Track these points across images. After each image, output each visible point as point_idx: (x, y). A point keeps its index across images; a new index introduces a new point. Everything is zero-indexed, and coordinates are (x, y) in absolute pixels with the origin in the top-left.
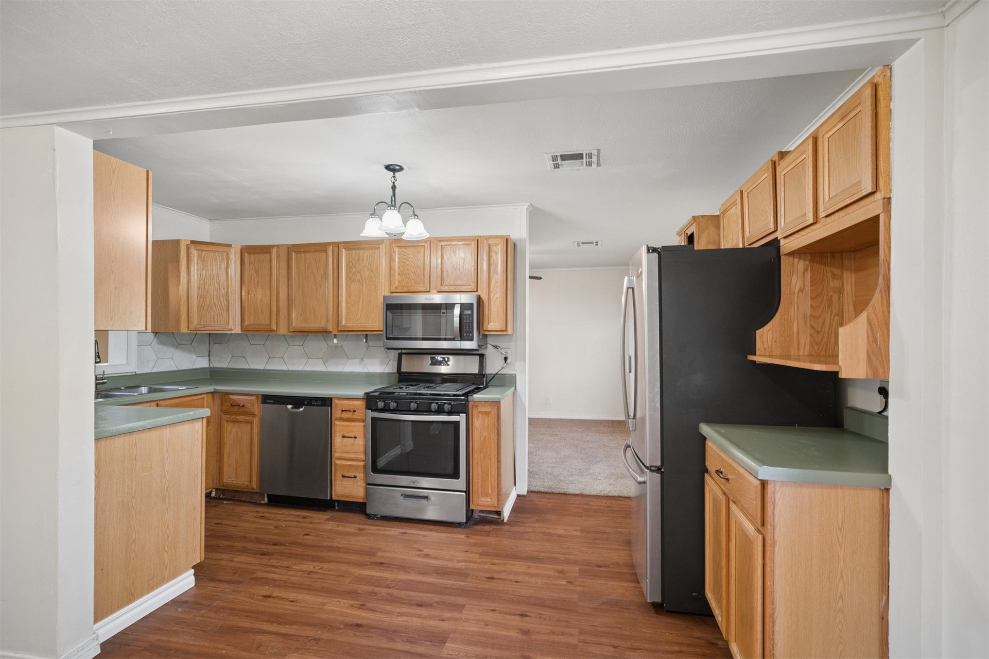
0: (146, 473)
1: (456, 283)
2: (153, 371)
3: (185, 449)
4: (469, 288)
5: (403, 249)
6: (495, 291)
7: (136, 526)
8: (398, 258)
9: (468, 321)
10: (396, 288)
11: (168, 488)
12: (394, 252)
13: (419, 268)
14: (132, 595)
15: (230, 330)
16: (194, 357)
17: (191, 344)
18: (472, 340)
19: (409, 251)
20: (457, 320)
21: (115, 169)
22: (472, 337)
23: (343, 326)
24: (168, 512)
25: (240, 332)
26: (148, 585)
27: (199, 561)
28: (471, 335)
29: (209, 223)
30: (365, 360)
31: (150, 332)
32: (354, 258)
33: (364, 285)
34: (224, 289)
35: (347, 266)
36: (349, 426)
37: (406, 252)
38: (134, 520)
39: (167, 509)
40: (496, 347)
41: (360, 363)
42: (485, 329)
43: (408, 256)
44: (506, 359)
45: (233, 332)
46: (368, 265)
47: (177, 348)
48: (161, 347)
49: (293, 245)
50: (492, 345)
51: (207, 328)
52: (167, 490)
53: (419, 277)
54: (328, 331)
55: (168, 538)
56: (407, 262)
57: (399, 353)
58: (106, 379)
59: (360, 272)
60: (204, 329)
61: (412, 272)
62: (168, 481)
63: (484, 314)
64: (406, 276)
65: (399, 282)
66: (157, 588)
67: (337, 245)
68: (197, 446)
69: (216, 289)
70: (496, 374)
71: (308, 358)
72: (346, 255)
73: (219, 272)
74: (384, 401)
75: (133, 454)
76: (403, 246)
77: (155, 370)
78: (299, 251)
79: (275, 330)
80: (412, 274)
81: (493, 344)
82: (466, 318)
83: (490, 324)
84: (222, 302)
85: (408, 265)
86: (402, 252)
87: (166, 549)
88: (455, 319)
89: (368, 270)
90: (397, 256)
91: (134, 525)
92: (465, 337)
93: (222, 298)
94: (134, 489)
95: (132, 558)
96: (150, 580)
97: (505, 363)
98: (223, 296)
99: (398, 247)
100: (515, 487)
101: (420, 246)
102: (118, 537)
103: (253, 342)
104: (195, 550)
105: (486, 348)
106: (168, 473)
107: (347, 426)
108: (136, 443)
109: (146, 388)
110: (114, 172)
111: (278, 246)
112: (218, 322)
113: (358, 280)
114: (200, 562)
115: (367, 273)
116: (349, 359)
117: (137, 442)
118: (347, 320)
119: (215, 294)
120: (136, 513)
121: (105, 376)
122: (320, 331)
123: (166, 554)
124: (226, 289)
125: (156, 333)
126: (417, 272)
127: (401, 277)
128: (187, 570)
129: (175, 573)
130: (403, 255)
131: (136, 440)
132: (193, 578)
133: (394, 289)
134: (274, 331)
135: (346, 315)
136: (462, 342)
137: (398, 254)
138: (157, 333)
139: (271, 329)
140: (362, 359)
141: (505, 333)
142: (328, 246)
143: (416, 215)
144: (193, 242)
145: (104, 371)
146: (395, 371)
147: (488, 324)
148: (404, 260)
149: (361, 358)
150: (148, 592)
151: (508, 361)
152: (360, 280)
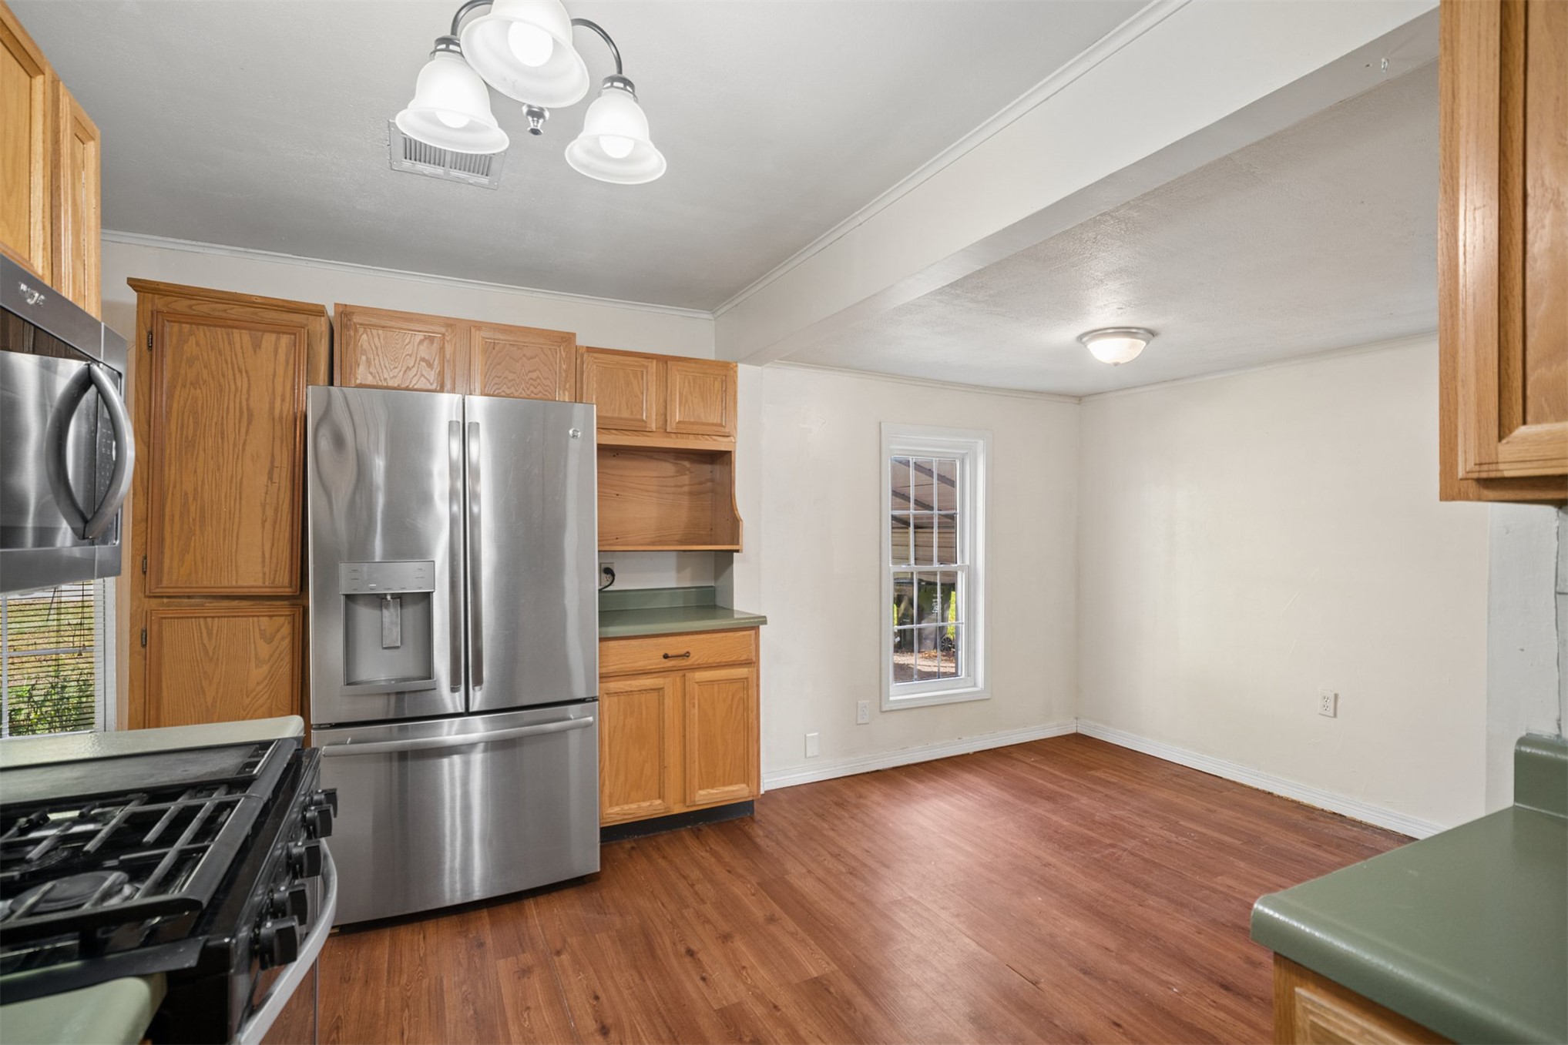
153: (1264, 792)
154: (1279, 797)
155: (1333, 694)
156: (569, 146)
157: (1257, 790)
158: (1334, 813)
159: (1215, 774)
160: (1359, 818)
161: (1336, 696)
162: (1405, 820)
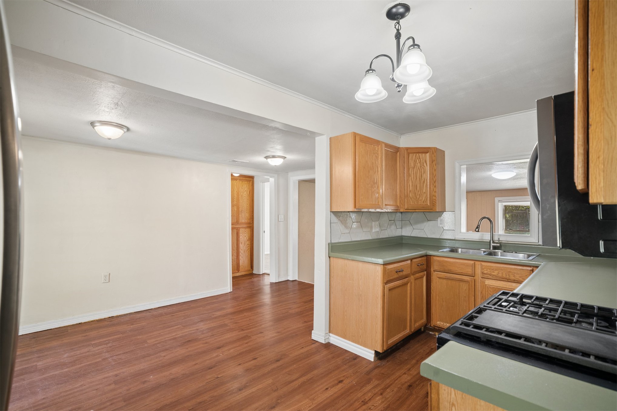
0: (351, 282)
11: (361, 295)
21: (340, 140)
24: (361, 308)
27: (379, 351)
55: (361, 322)
62: (361, 291)
68: (377, 280)
75: (345, 269)
87: (360, 327)
120: (347, 299)
123: (360, 330)
128: (371, 349)
131: (347, 263)
132: (373, 356)
153: (77, 324)
154: (84, 323)
155: (109, 273)
157: (73, 325)
158: (110, 317)
159: (47, 329)
160: (121, 314)
161: (110, 274)
162: (135, 307)
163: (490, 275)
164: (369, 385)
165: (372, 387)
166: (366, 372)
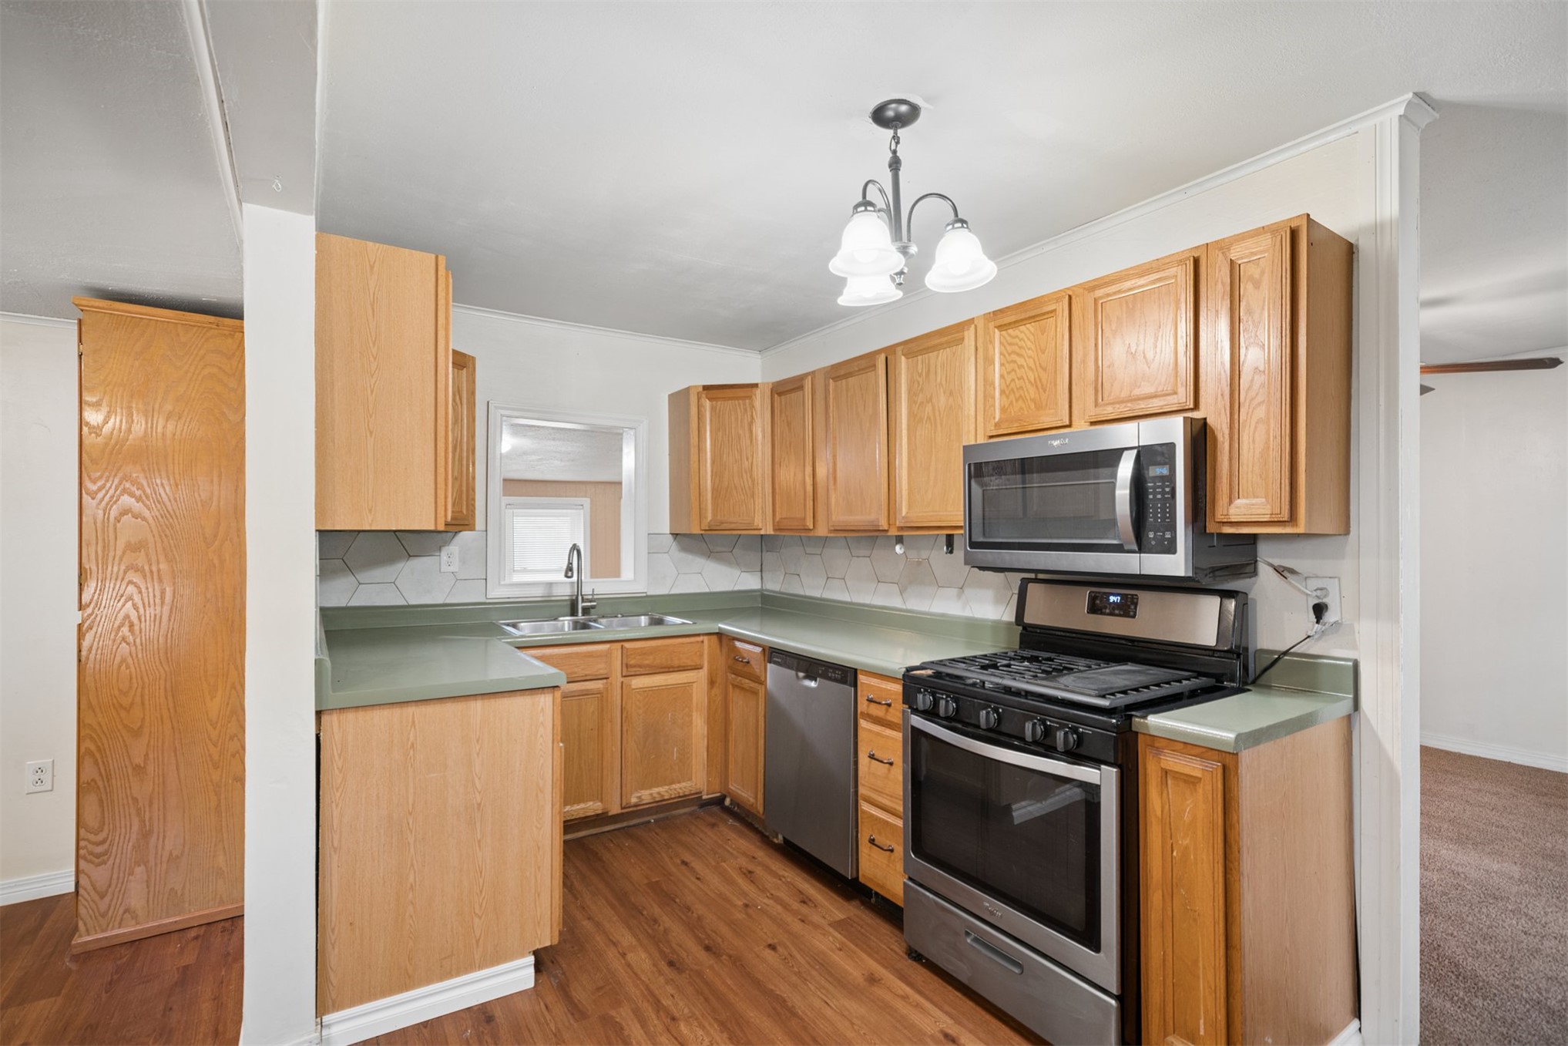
0: (435, 775)
1: (1137, 392)
2: (672, 592)
3: (516, 741)
4: (1173, 402)
5: (1010, 331)
6: (1252, 399)
7: (415, 861)
8: (1001, 354)
9: (1159, 496)
10: (997, 425)
11: (479, 805)
12: (992, 342)
13: (1045, 369)
14: (409, 977)
15: (757, 529)
16: (736, 572)
17: (731, 552)
18: (1171, 549)
19: (1021, 332)
20: (1123, 493)
21: (374, 263)
22: (1173, 540)
23: (903, 518)
24: (480, 846)
25: (772, 533)
26: (441, 966)
27: (548, 944)
28: (1168, 535)
29: (760, 357)
30: (968, 591)
31: (668, 532)
32: (920, 371)
33: (939, 428)
34: (747, 459)
35: (909, 391)
36: (883, 736)
37: (1017, 337)
38: (412, 850)
39: (479, 842)
40: (1281, 571)
41: (959, 596)
42: (1219, 517)
43: (1021, 343)
44: (1319, 610)
45: (762, 532)
46: (944, 383)
47: (709, 557)
48: (684, 555)
49: (832, 366)
50: (1271, 565)
51: (724, 526)
52: (479, 809)
53: (1045, 391)
54: (881, 529)
55: (481, 892)
56: (1020, 361)
57: (1023, 579)
58: (594, 601)
59: (930, 400)
60: (718, 528)
61: (1030, 382)
62: (480, 793)
63: (1218, 471)
64: (1017, 395)
65: (1003, 410)
66: (458, 974)
67: (889, 352)
68: (541, 736)
69: (736, 461)
70: (1286, 653)
71: (879, 582)
72: (908, 368)
73: (741, 432)
74: (933, 694)
75: (408, 739)
76: (1010, 324)
77: (675, 591)
78: (839, 377)
79: (811, 527)
80: (1029, 386)
81: (1276, 562)
82: (1154, 488)
83: (1238, 502)
84: (745, 481)
85: (1021, 367)
86: (1008, 338)
87: (477, 911)
88: (1118, 492)
89: (944, 393)
90: (997, 351)
91: (412, 860)
92: (1153, 543)
93: (744, 475)
94: (410, 802)
95: (407, 914)
96: (445, 958)
97: (1318, 622)
98: (746, 472)
99: (1000, 327)
100: (1355, 1023)
101: (1048, 313)
102: (381, 875)
103: (809, 550)
104: (539, 923)
105: (1255, 573)
106: (479, 779)
107: (878, 734)
108: (413, 722)
109: (647, 617)
110: (372, 267)
111: (813, 373)
112: (739, 516)
113: (929, 418)
114: (551, 946)
115: (943, 399)
116: (939, 587)
117: (416, 719)
118: (910, 507)
119: (735, 468)
120: (415, 841)
121: (595, 597)
122: (867, 528)
123: (476, 920)
124: (750, 461)
125: (675, 535)
126: (1040, 380)
127: (1008, 397)
128: (523, 956)
129: (497, 956)
130: (1010, 344)
131: (413, 714)
132: (531, 971)
133: (993, 428)
134: (811, 530)
135: (909, 493)
136: (1142, 555)
137: (1001, 343)
138: (677, 534)
139: (805, 525)
140: (961, 588)
141: (1288, 530)
142: (877, 356)
143: (963, 221)
144: (706, 388)
145: (593, 590)
146: (1013, 619)
147: (1231, 502)
148: (1014, 357)
149: (960, 586)
150: (441, 979)
151: (1330, 617)
152: (932, 418)
156: (832, 261)
163: (640, 666)
164: (626, 1027)
165: (638, 1026)
166: (570, 1016)
